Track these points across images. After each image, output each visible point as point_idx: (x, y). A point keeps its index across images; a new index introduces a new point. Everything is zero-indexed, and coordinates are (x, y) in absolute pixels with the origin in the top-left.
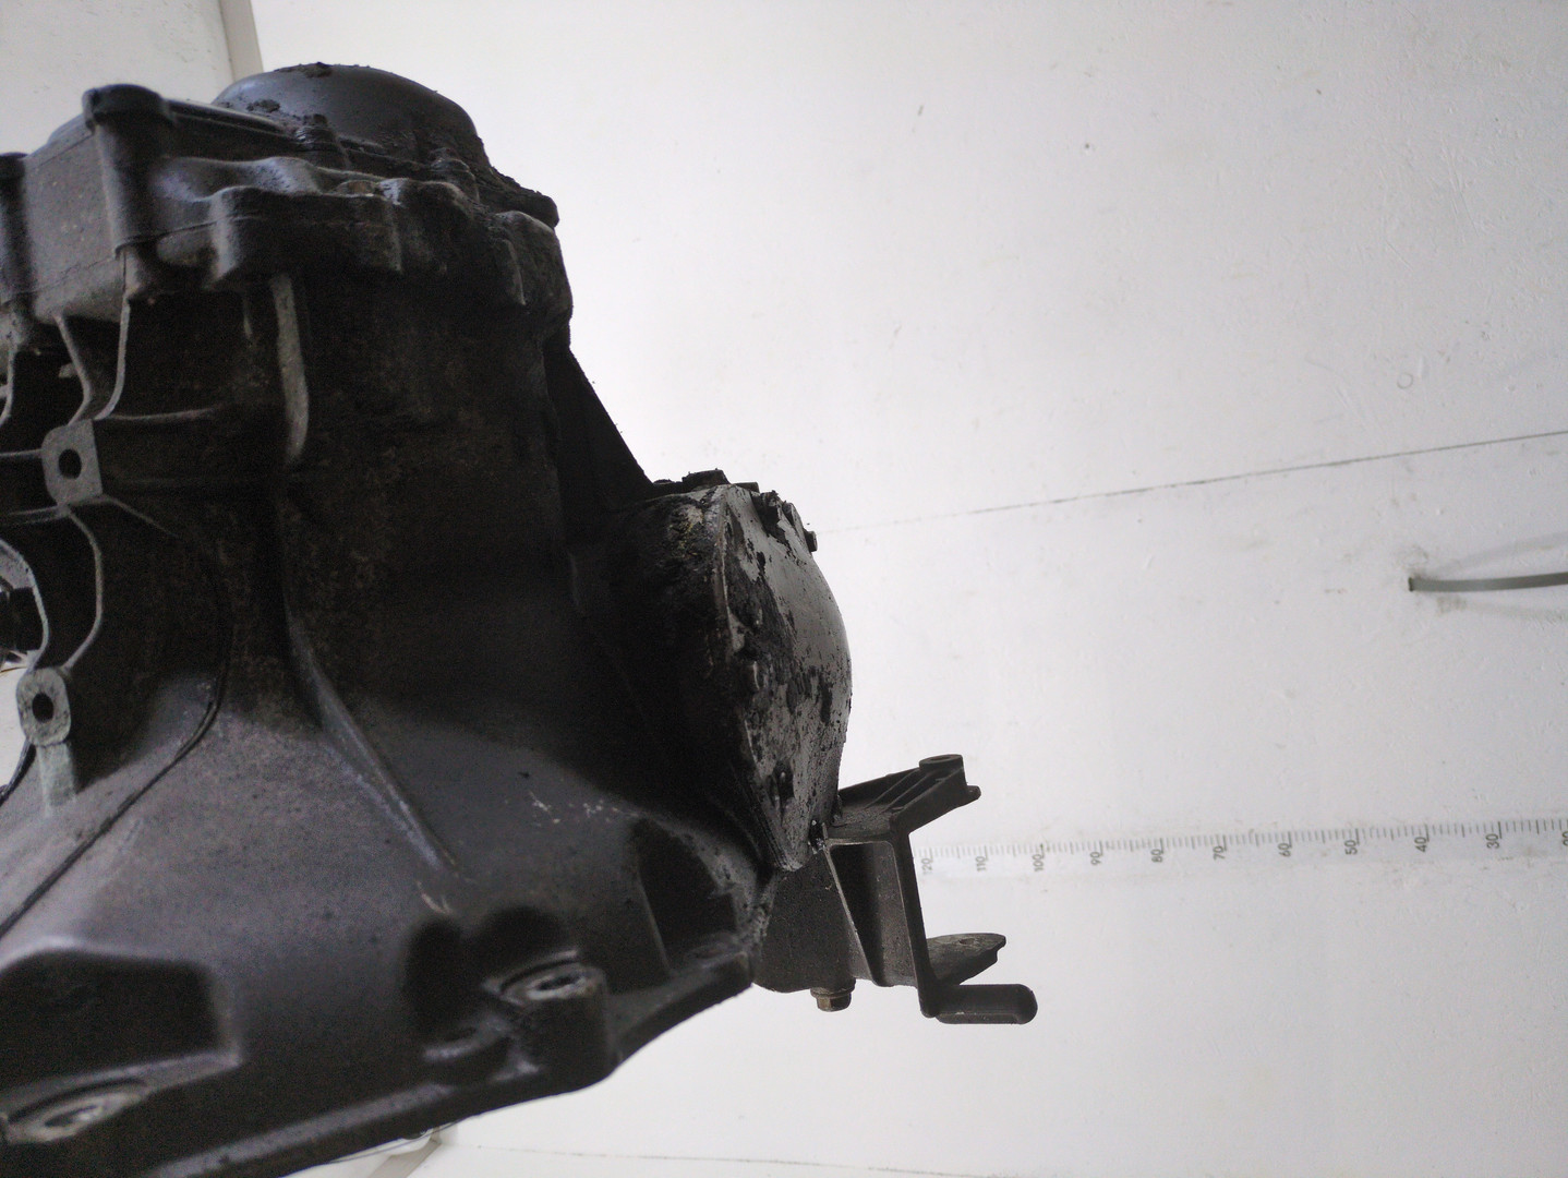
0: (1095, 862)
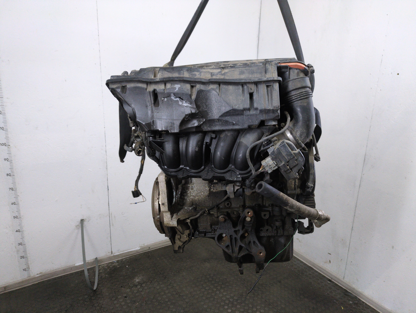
0: (5, 160)
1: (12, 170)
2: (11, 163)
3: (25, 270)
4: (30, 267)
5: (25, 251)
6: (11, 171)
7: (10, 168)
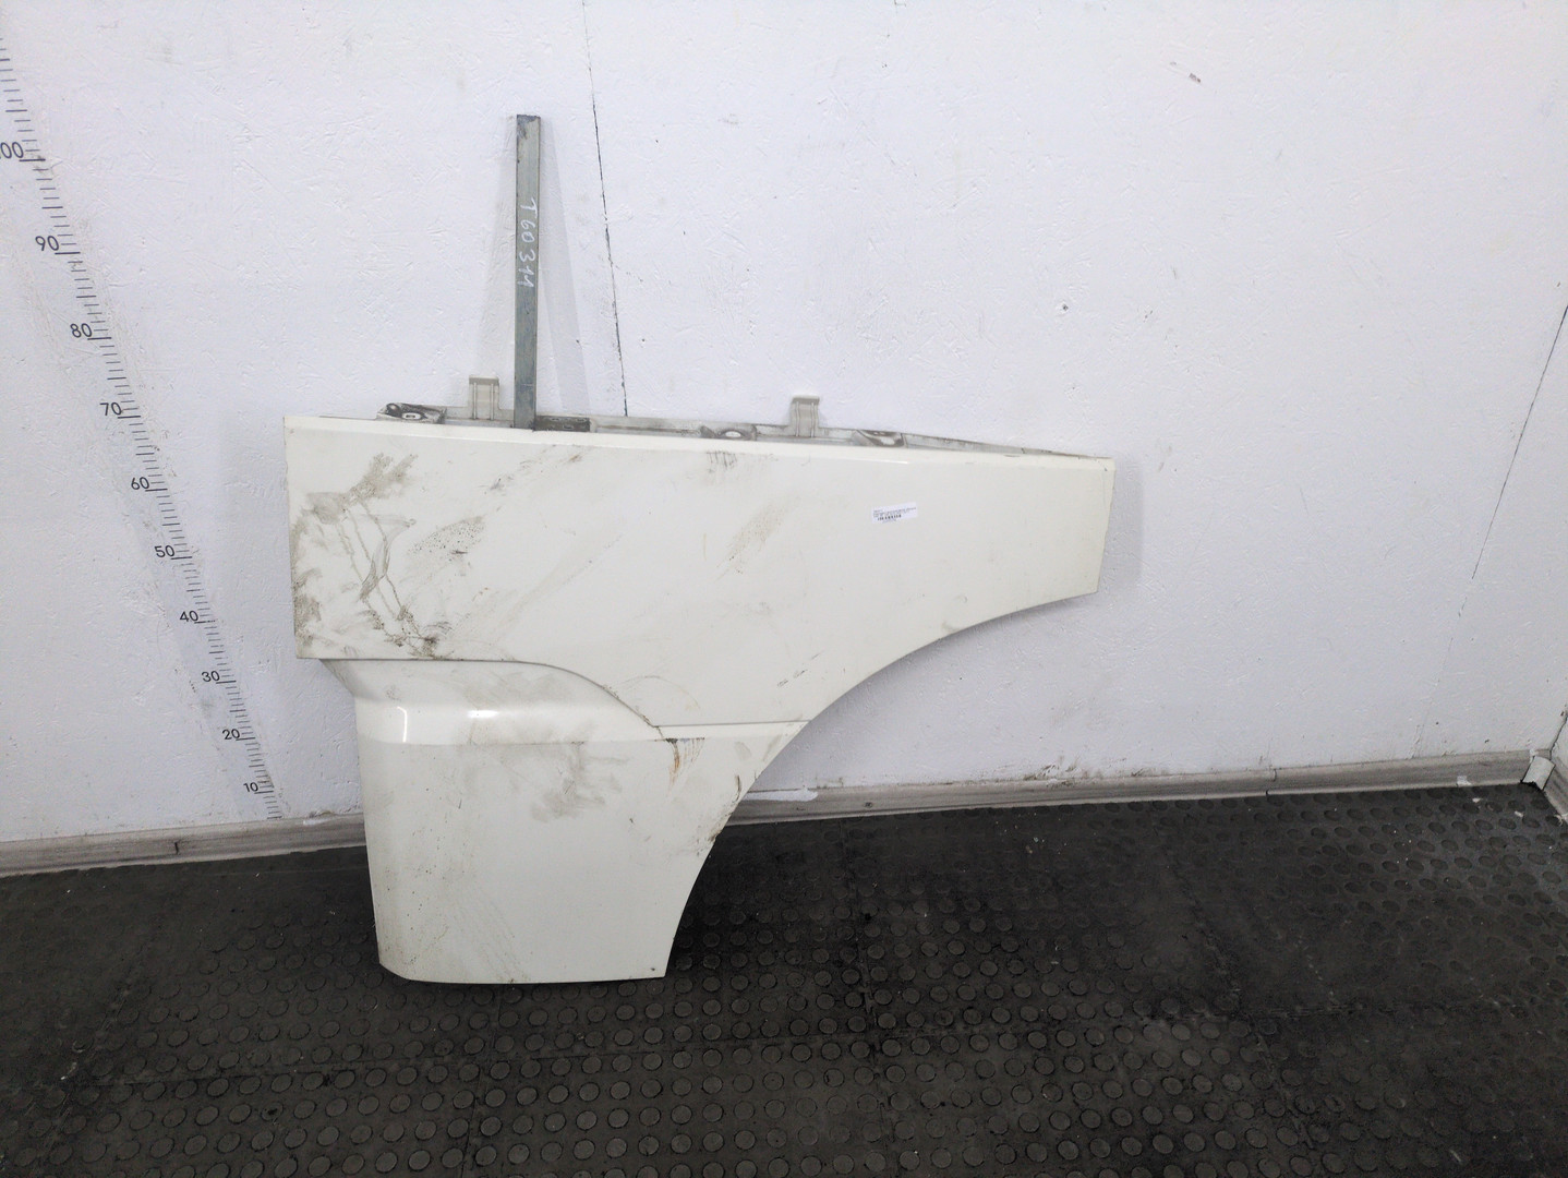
0: (42, 242)
1: (94, 309)
2: (78, 267)
3: (251, 787)
4: (274, 781)
5: (238, 709)
6: (86, 310)
7: (80, 293)
